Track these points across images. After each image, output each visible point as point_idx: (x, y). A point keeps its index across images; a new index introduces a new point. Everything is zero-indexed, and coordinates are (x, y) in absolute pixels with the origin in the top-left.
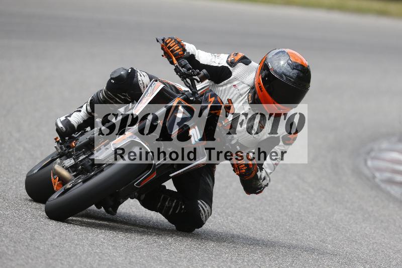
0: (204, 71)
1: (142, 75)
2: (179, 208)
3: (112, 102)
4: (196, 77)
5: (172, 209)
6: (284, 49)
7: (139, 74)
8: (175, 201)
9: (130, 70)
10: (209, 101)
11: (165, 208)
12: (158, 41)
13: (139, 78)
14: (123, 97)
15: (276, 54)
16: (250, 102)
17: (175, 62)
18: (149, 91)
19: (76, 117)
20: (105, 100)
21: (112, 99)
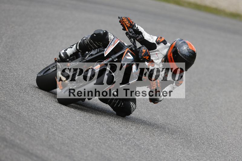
1: (111, 35)
2: (120, 104)
3: (91, 46)
8: (118, 100)
9: (105, 31)
11: (112, 103)
17: (127, 30)
18: (112, 43)
19: (70, 50)
20: (88, 44)
21: (92, 44)
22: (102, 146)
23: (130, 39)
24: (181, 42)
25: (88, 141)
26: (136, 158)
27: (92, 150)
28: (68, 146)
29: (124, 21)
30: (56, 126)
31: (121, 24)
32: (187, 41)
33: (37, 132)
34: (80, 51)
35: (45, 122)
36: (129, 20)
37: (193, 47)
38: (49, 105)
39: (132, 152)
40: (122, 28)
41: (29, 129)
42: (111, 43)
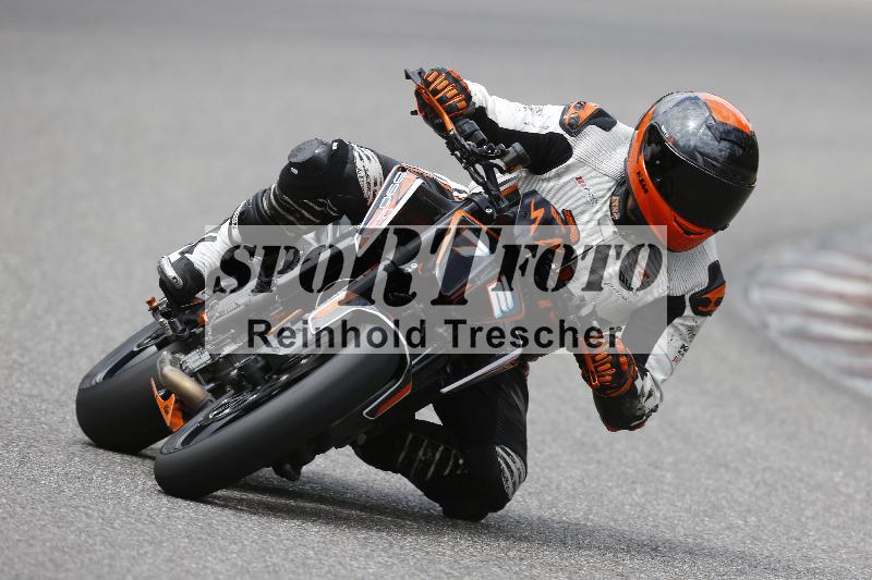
0: (517, 146)
1: (364, 157)
2: (451, 463)
3: (291, 218)
4: (497, 161)
5: (433, 467)
6: (696, 94)
7: (356, 155)
8: (441, 449)
9: (335, 144)
10: (533, 217)
11: (416, 464)
12: (408, 77)
13: (359, 164)
14: (318, 208)
15: (677, 105)
16: (617, 217)
17: (450, 125)
19: (205, 252)
20: (275, 214)
21: (290, 211)
23: (466, 167)
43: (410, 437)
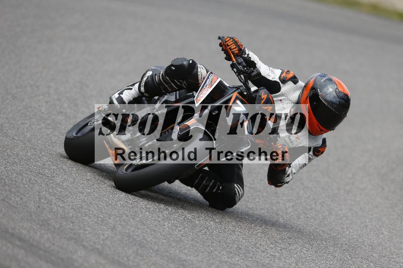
1: (201, 68)
3: (166, 86)
8: (213, 181)
9: (191, 61)
10: (263, 98)
13: (199, 70)
14: (179, 84)
18: (207, 83)
19: (127, 94)
20: (160, 83)
21: (167, 83)
22: (130, 221)
23: (237, 76)
24: (324, 79)
25: (106, 213)
26: (187, 242)
27: (113, 229)
28: (73, 223)
29: (227, 44)
30: (52, 188)
31: (223, 50)
32: (334, 78)
33: (21, 199)
34: (146, 95)
35: (34, 182)
36: (236, 43)
37: (345, 87)
38: (41, 153)
39: (180, 231)
40: (225, 55)
41: (8, 193)
42: (205, 82)
43: (201, 175)
